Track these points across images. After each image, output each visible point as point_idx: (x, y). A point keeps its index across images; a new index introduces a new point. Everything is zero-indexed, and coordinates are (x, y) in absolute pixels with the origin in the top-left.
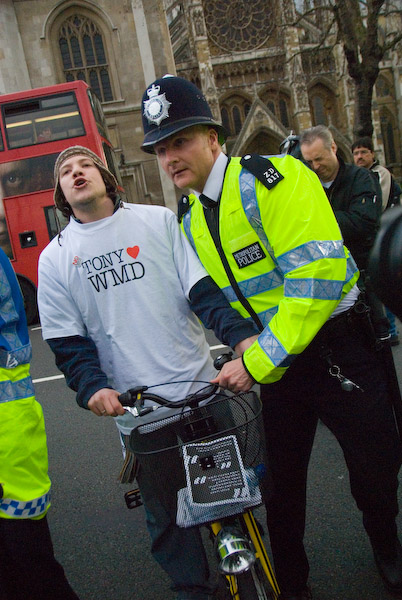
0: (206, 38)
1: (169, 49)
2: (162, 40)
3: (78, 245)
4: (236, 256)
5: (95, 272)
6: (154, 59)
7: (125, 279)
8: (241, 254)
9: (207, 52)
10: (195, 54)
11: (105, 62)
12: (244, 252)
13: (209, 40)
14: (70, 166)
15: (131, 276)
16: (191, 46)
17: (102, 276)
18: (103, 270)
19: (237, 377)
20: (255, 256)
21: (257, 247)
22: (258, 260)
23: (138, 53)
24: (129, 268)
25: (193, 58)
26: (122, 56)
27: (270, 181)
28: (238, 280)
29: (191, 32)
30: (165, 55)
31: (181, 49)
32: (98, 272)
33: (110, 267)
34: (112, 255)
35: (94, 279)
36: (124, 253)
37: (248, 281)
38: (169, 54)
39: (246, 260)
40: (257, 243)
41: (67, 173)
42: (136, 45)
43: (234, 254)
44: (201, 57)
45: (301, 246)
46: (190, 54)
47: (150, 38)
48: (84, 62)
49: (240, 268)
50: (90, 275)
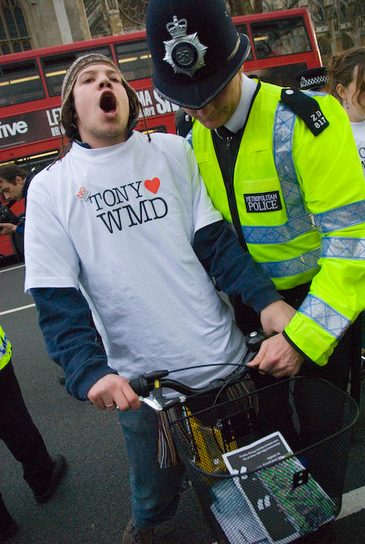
0: (118, 11)
1: (85, 23)
2: (78, 14)
3: (85, 174)
4: (248, 198)
5: (106, 209)
6: (72, 32)
7: (144, 218)
8: (255, 198)
9: (120, 24)
10: (109, 27)
11: (27, 35)
12: (259, 197)
13: (121, 13)
14: (94, 73)
15: (151, 215)
16: (105, 19)
17: (115, 214)
18: (116, 207)
19: (287, 359)
20: (270, 205)
21: (275, 196)
22: (272, 210)
23: (57, 27)
24: (148, 204)
25: (108, 29)
26: (42, 28)
27: (317, 126)
28: (243, 223)
29: (104, 5)
30: (82, 28)
31: (97, 21)
32: (111, 209)
33: (126, 203)
34: (127, 188)
35: (105, 217)
36: (142, 185)
37: (254, 228)
38: (86, 28)
39: (259, 206)
40: (277, 192)
41: (89, 81)
42: (55, 19)
43: (246, 195)
44: (114, 29)
45: (356, 203)
46: (105, 26)
47: (67, 13)
48: (8, 36)
49: (248, 211)
50: (100, 212)
